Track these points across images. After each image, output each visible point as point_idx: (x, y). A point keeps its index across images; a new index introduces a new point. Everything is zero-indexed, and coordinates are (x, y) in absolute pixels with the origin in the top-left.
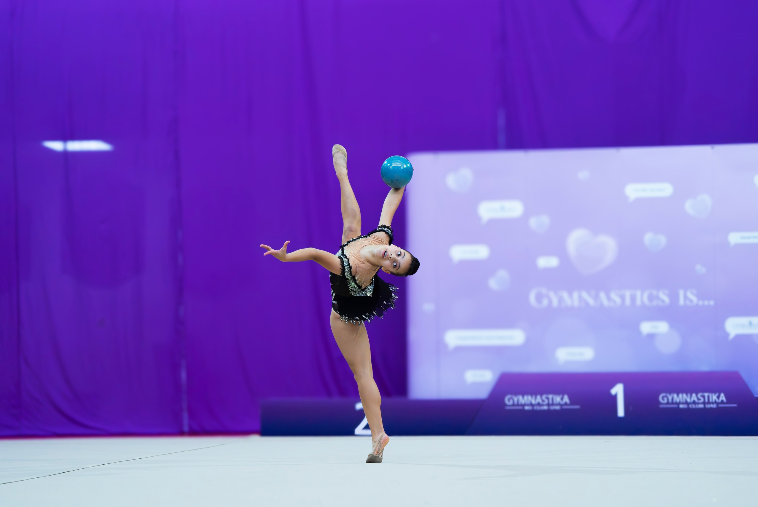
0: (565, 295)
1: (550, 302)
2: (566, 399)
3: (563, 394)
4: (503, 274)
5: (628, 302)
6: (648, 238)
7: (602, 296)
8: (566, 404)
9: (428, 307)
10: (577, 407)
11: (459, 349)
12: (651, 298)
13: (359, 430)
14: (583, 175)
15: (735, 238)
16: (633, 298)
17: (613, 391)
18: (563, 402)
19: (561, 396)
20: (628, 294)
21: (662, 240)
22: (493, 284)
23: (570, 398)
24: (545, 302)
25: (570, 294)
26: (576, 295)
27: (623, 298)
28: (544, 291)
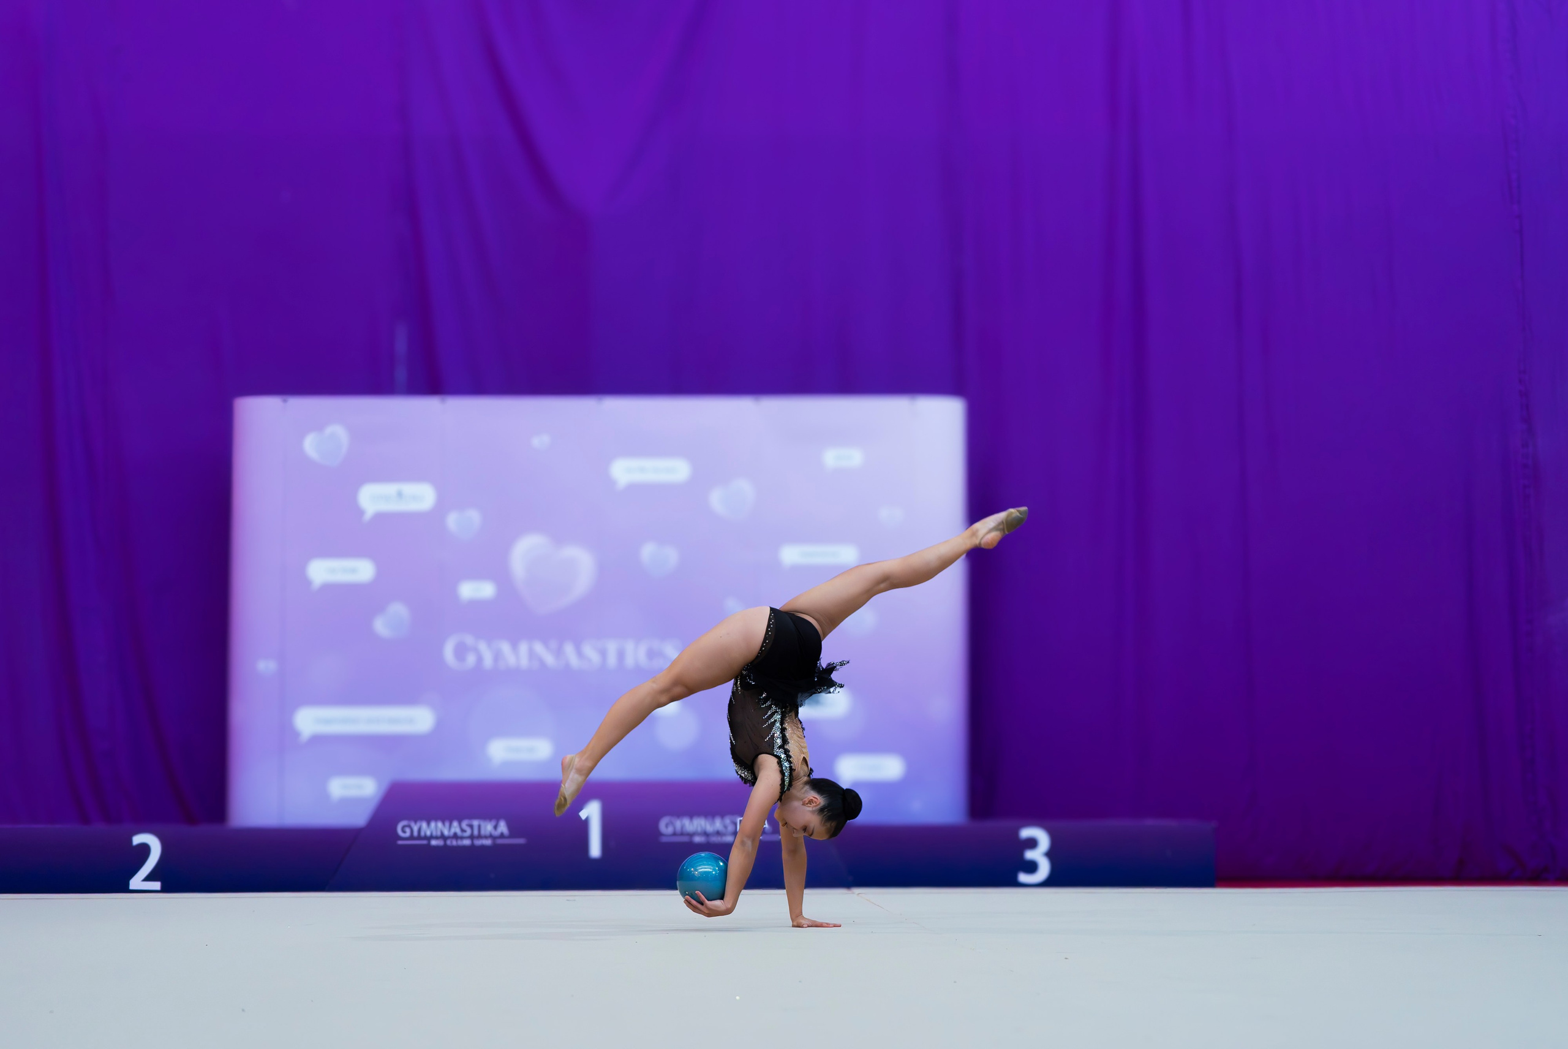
0: (505, 647)
1: (480, 659)
2: (503, 828)
3: (498, 819)
4: (398, 610)
5: (612, 660)
6: (648, 551)
7: (569, 649)
8: (502, 836)
9: (266, 666)
10: (521, 841)
11: (318, 740)
12: (651, 654)
13: (136, 882)
14: (541, 441)
15: (791, 555)
16: (621, 655)
17: (583, 815)
18: (497, 833)
19: (493, 823)
20: (612, 647)
21: (671, 556)
22: (381, 626)
23: (510, 826)
24: (471, 659)
25: (514, 645)
26: (523, 648)
27: (603, 653)
28: (469, 640)
